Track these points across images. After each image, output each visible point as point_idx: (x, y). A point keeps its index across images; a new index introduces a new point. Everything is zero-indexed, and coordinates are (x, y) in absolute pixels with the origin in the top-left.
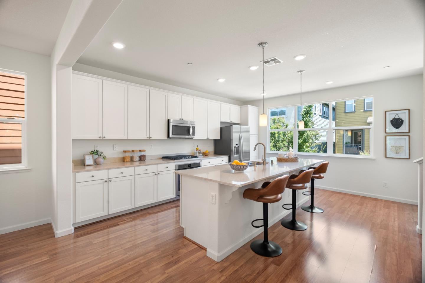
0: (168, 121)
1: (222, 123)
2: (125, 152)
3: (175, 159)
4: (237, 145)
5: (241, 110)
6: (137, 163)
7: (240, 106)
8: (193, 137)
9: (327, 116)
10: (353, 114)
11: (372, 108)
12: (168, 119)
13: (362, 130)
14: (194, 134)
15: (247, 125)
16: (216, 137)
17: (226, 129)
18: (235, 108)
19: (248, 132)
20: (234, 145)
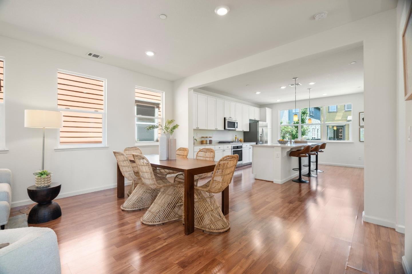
0: (225, 118)
1: (250, 120)
2: (202, 137)
3: (230, 143)
4: (261, 135)
5: (260, 111)
6: (209, 144)
7: (259, 108)
8: (236, 129)
9: (313, 115)
10: (335, 113)
11: (351, 108)
12: (225, 117)
13: (343, 127)
14: (237, 128)
15: (266, 121)
16: (247, 130)
17: (254, 124)
18: (257, 110)
19: (266, 126)
20: (260, 135)
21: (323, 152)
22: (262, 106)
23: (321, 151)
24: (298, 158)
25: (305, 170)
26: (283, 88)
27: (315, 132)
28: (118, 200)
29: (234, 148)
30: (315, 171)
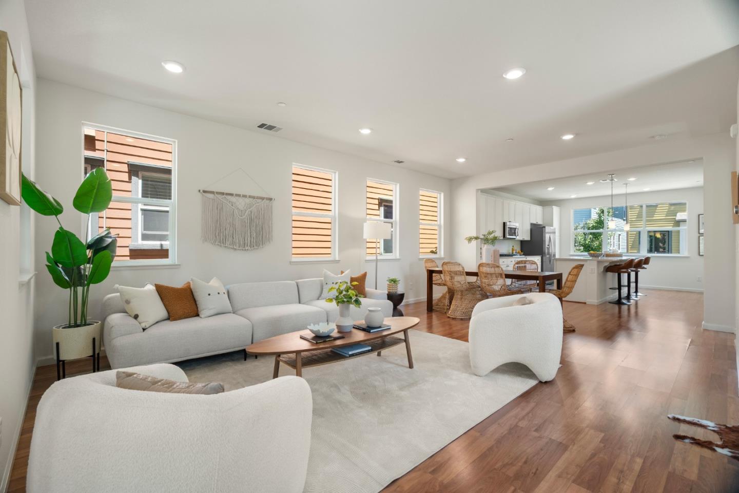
0: (504, 224)
1: (532, 224)
5: (543, 211)
7: (542, 207)
8: (516, 237)
12: (504, 222)
14: (518, 235)
15: (552, 226)
16: (527, 238)
17: (537, 231)
18: (539, 209)
19: (554, 233)
20: (547, 246)
21: (646, 268)
22: (544, 203)
23: (644, 268)
24: (617, 274)
25: (624, 291)
26: (590, 183)
27: (614, 239)
28: (427, 313)
29: (518, 263)
30: (635, 294)
